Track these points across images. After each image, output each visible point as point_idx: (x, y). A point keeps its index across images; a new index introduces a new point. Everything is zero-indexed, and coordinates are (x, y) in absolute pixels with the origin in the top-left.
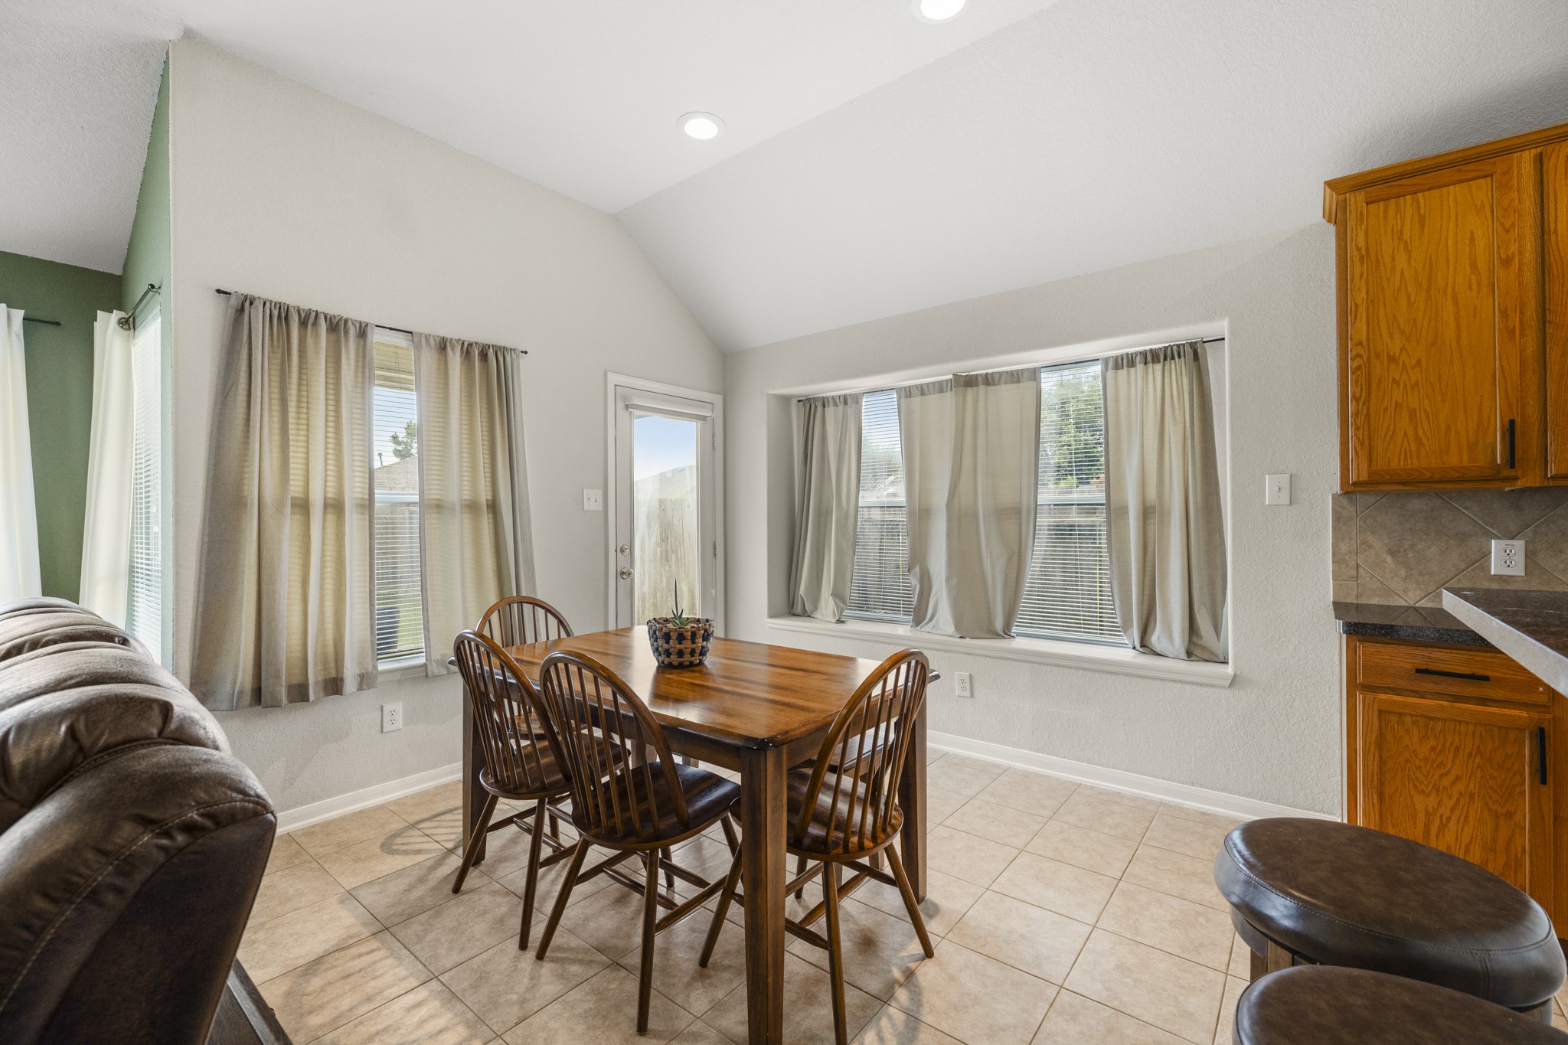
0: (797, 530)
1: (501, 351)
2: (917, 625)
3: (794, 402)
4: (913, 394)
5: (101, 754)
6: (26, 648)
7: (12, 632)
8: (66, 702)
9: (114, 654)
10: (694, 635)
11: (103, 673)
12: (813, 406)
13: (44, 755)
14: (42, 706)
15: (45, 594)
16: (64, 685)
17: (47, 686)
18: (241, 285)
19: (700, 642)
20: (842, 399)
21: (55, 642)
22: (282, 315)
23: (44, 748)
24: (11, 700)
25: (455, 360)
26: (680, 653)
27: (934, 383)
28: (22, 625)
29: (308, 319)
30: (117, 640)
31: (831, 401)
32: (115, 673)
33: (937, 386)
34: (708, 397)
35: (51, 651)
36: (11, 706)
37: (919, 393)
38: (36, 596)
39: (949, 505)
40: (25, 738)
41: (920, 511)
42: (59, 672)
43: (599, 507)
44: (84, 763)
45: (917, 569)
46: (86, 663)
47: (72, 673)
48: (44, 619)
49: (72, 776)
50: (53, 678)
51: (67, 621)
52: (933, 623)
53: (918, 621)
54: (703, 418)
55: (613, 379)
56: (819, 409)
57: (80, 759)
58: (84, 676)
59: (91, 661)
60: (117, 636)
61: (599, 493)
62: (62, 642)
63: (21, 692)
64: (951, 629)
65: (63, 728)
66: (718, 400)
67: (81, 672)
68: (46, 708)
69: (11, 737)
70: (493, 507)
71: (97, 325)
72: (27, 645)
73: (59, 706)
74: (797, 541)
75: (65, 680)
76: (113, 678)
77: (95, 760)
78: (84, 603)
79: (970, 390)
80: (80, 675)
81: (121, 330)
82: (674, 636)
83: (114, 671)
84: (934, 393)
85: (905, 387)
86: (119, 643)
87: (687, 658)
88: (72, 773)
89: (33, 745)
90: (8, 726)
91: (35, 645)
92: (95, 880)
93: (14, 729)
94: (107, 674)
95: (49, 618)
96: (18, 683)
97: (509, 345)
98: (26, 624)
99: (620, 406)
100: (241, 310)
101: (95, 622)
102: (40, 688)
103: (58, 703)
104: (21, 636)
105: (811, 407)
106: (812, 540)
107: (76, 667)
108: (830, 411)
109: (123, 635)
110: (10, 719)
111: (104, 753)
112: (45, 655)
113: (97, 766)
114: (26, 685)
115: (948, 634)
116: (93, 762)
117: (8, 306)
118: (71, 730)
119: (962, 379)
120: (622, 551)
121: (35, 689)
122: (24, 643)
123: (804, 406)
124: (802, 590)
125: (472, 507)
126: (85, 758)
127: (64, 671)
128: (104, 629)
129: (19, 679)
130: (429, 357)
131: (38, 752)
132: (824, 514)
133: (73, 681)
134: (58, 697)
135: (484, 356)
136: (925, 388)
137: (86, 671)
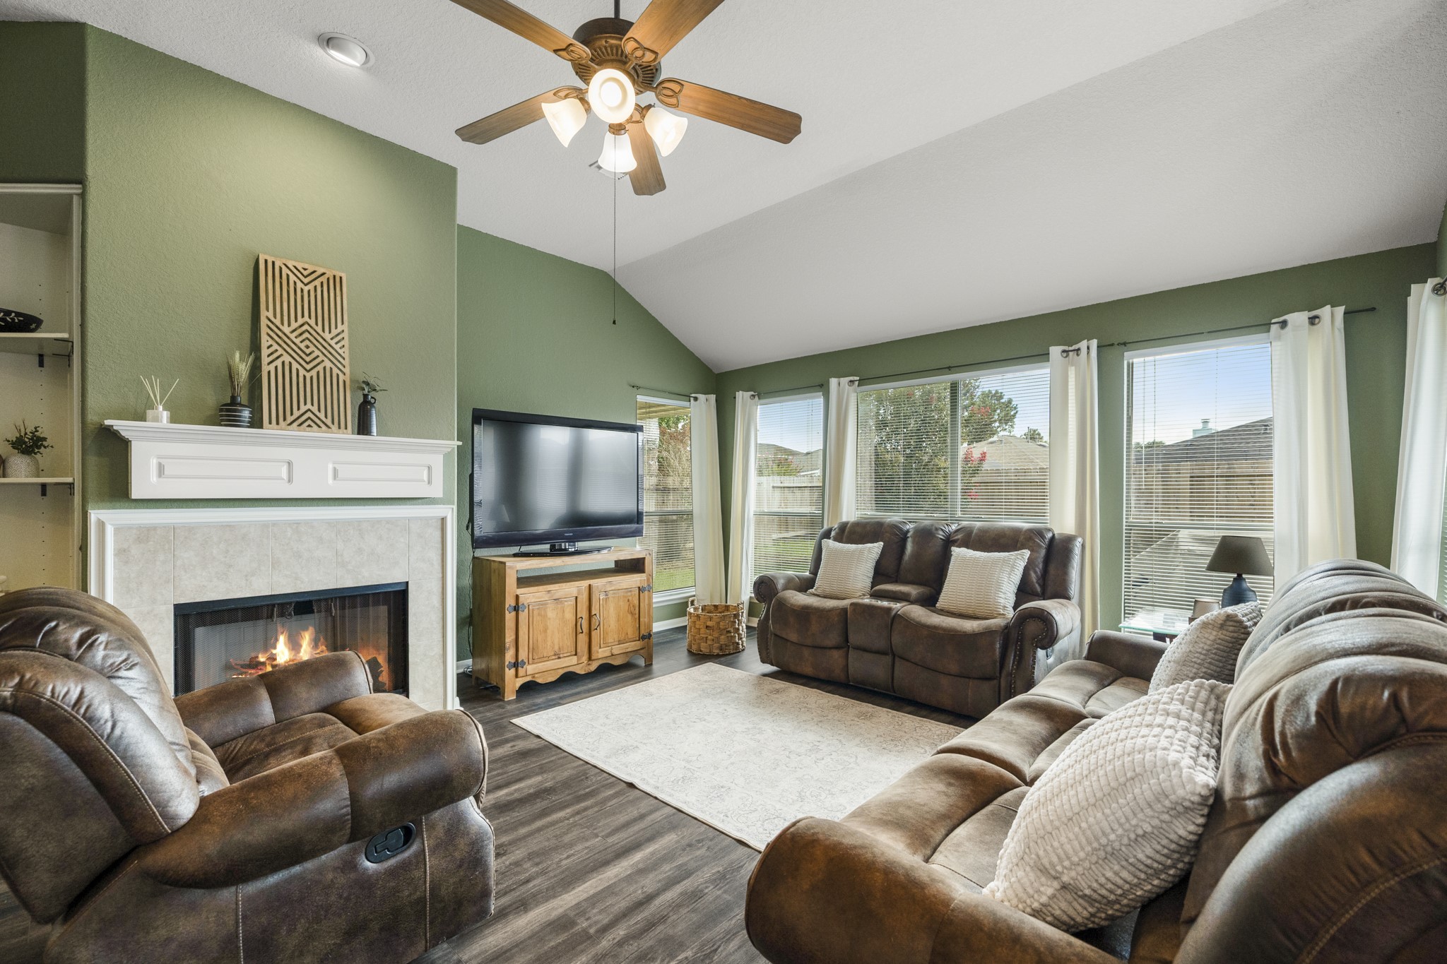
5: (1425, 734)
6: (1348, 606)
7: (1336, 589)
8: (1388, 668)
9: (1436, 630)
11: (1424, 648)
13: (1368, 714)
14: (1366, 666)
15: (1360, 557)
16: (1386, 650)
17: (1369, 646)
21: (1373, 605)
23: (1368, 707)
24: (1338, 652)
28: (1344, 584)
30: (1435, 614)
32: (1438, 651)
35: (1371, 613)
36: (1339, 657)
38: (1351, 558)
40: (1352, 691)
42: (1380, 636)
44: (1406, 737)
46: (1406, 633)
47: (1394, 640)
48: (1363, 581)
49: (1394, 744)
50: (1375, 640)
51: (1383, 586)
57: (1403, 731)
58: (1405, 647)
59: (1411, 631)
60: (1435, 610)
62: (1380, 606)
63: (1347, 647)
65: (1386, 694)
67: (1402, 641)
68: (1370, 669)
69: (1340, 685)
71: (1411, 300)
72: (1349, 603)
73: (1381, 670)
75: (1386, 646)
76: (1436, 656)
77: (1419, 737)
78: (1395, 569)
80: (1400, 644)
81: (1436, 296)
83: (1436, 648)
86: (1437, 617)
88: (1394, 741)
89: (1358, 701)
90: (1337, 675)
91: (1356, 604)
92: (1420, 866)
93: (1341, 679)
94: (1429, 649)
95: (1368, 581)
96: (1343, 637)
98: (1347, 583)
101: (1411, 592)
102: (1363, 647)
103: (1381, 667)
104: (1344, 594)
107: (1396, 635)
109: (1442, 611)
110: (1339, 670)
111: (1429, 734)
112: (1365, 616)
113: (1422, 744)
114: (1350, 642)
116: (1416, 739)
117: (1332, 307)
118: (1394, 697)
121: (1358, 647)
122: (1347, 600)
126: (1408, 731)
127: (1384, 635)
128: (1421, 600)
129: (1344, 634)
131: (1363, 707)
133: (1394, 649)
134: (1380, 661)
137: (1407, 641)
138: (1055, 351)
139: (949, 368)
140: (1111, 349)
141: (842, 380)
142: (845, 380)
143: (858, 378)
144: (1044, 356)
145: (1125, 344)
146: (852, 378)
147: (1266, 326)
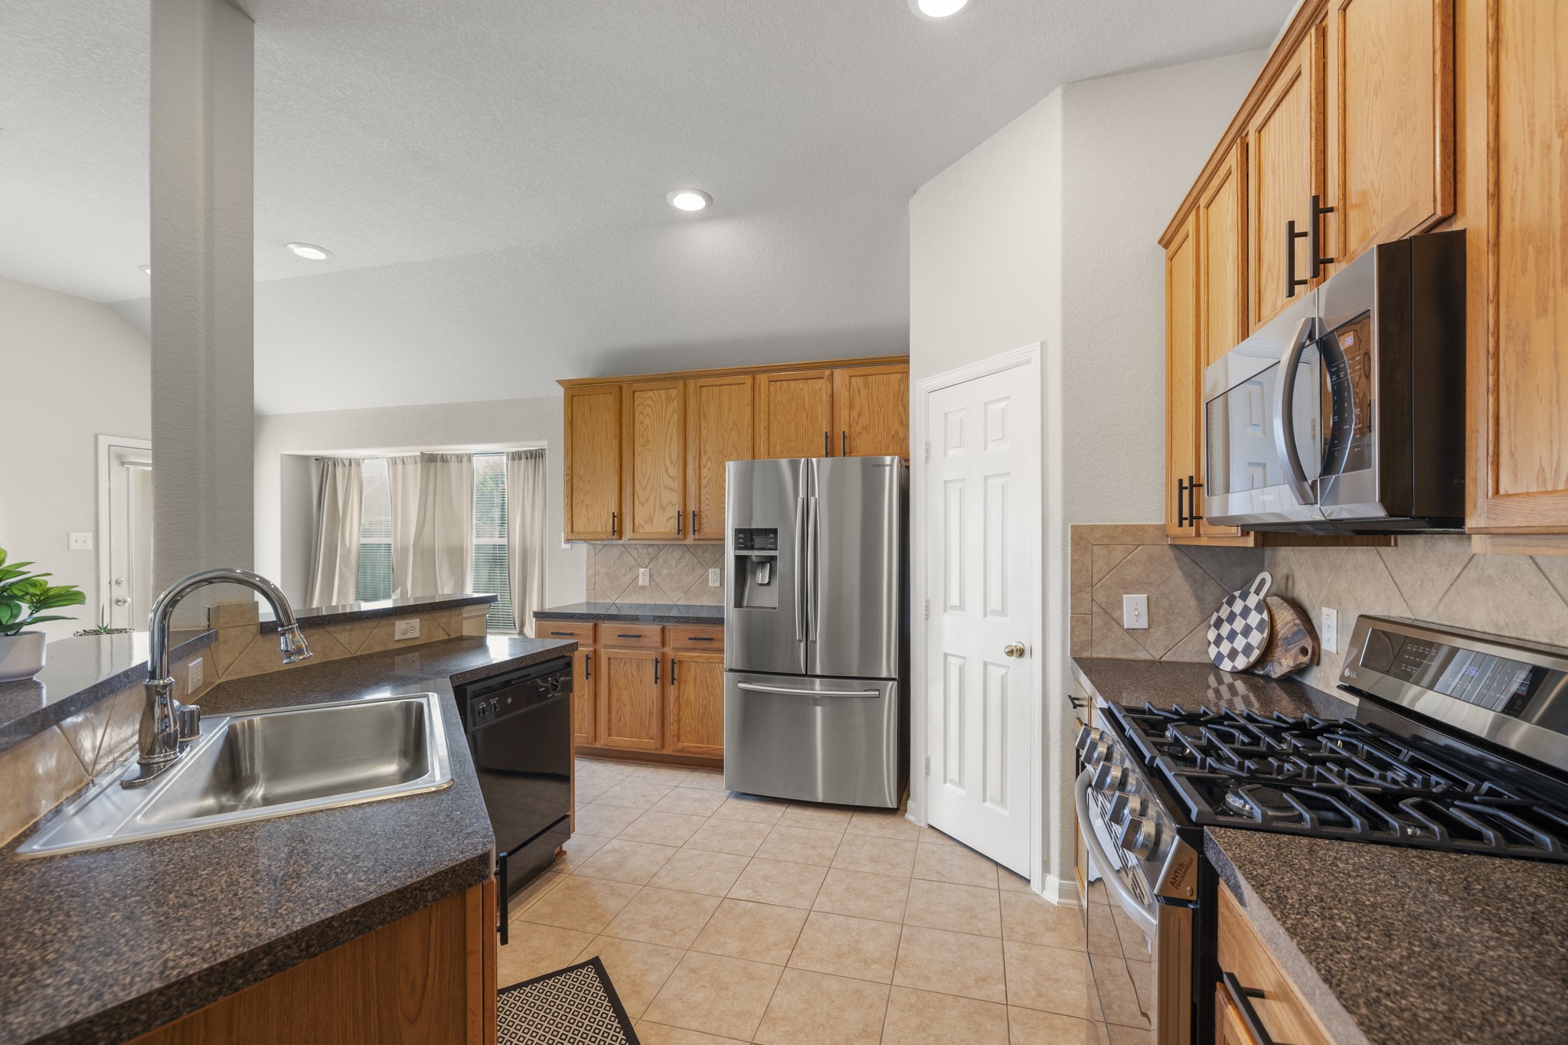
4: (397, 462)
12: (326, 464)
20: (348, 461)
27: (409, 456)
31: (339, 461)
33: (411, 459)
37: (401, 462)
39: (416, 544)
41: (400, 547)
55: (106, 439)
56: (331, 467)
61: (90, 536)
79: (433, 464)
84: (410, 463)
85: (392, 458)
99: (115, 462)
105: (325, 466)
108: (339, 469)
119: (426, 457)
120: (117, 583)
123: (319, 463)
132: (332, 551)
136: (404, 460)
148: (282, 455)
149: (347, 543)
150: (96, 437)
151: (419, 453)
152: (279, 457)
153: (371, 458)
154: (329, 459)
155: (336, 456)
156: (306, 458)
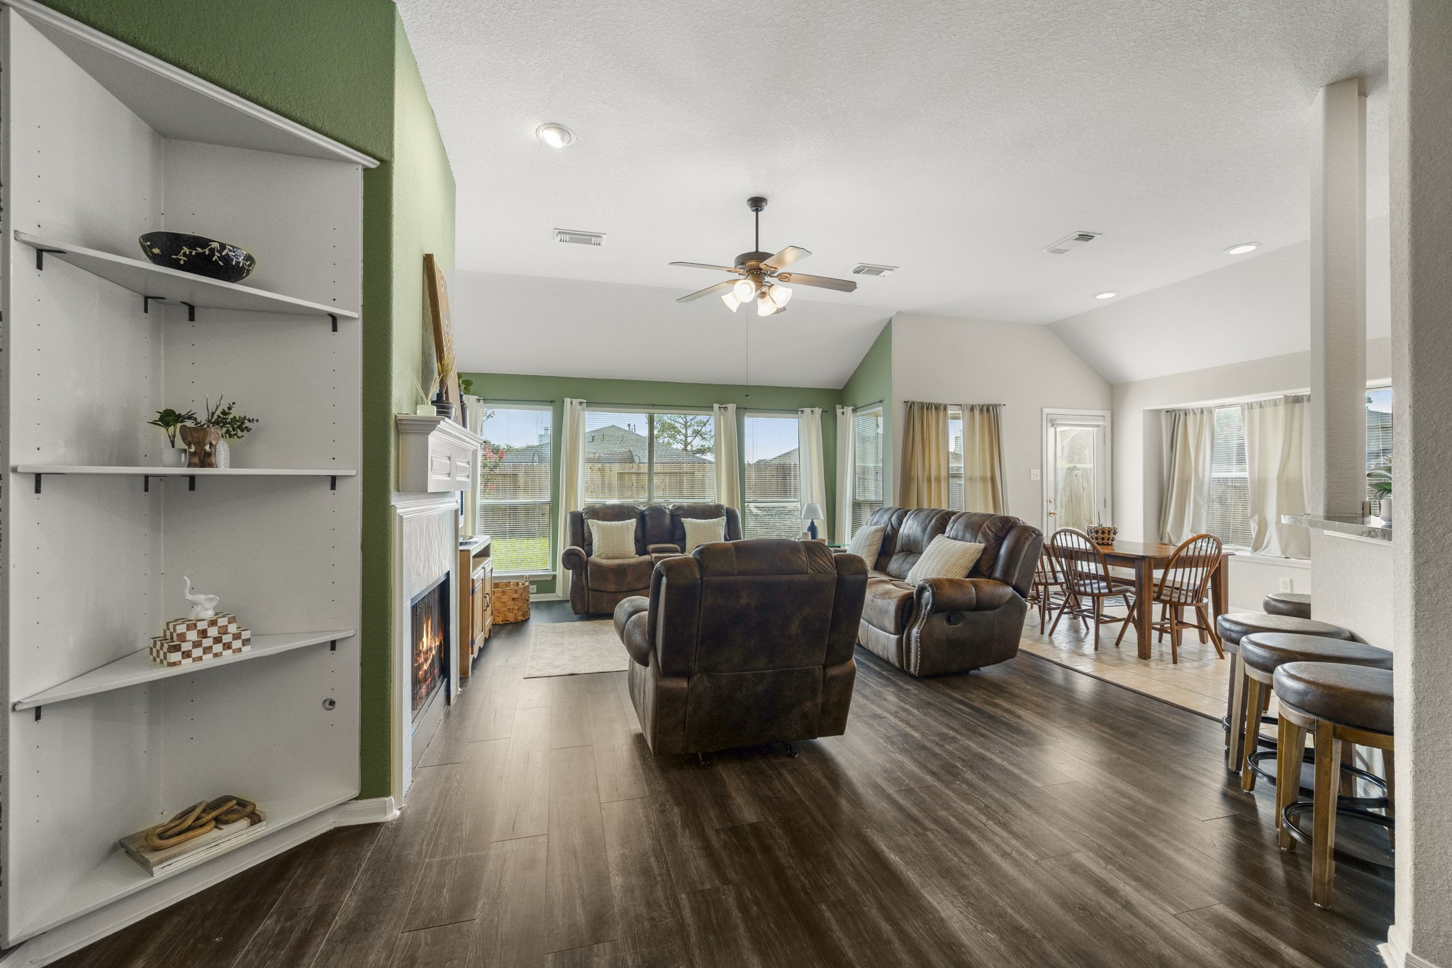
0: (1166, 492)
1: (995, 406)
2: (1256, 551)
3: (1164, 413)
4: (1254, 407)
10: (1109, 532)
12: (1177, 415)
18: (911, 399)
19: (1112, 535)
20: (1199, 410)
22: (922, 405)
25: (977, 412)
26: (1103, 539)
27: (1270, 400)
29: (929, 406)
31: (1191, 411)
33: (1272, 402)
34: (1101, 413)
37: (1259, 407)
39: (1279, 477)
41: (1259, 480)
43: (1039, 478)
45: (1257, 517)
52: (1266, 550)
53: (1256, 549)
54: (1098, 426)
55: (1046, 411)
56: (1182, 417)
61: (1039, 471)
64: (1279, 553)
66: (1108, 414)
70: (993, 479)
74: (1165, 499)
79: (1297, 405)
82: (1100, 532)
84: (1270, 407)
85: (1248, 404)
87: (1106, 541)
97: (998, 403)
99: (1049, 424)
100: (911, 407)
105: (1175, 417)
106: (1177, 498)
108: (1190, 418)
115: (1276, 555)
117: (818, 408)
119: (1290, 399)
120: (1050, 502)
123: (1171, 415)
124: (1169, 528)
125: (983, 479)
130: (967, 413)
132: (1185, 483)
135: (988, 410)
136: (1263, 404)
138: (716, 406)
139: (654, 405)
140: (741, 410)
141: (574, 400)
142: (576, 401)
143: (585, 401)
144: (711, 408)
145: (746, 409)
146: (580, 400)
147: (796, 411)
148: (1144, 410)
149: (1201, 476)
150: (1042, 409)
151: (1282, 396)
152: (1142, 413)
153: (1223, 406)
154: (1180, 410)
155: (1186, 408)
156: (1159, 411)
